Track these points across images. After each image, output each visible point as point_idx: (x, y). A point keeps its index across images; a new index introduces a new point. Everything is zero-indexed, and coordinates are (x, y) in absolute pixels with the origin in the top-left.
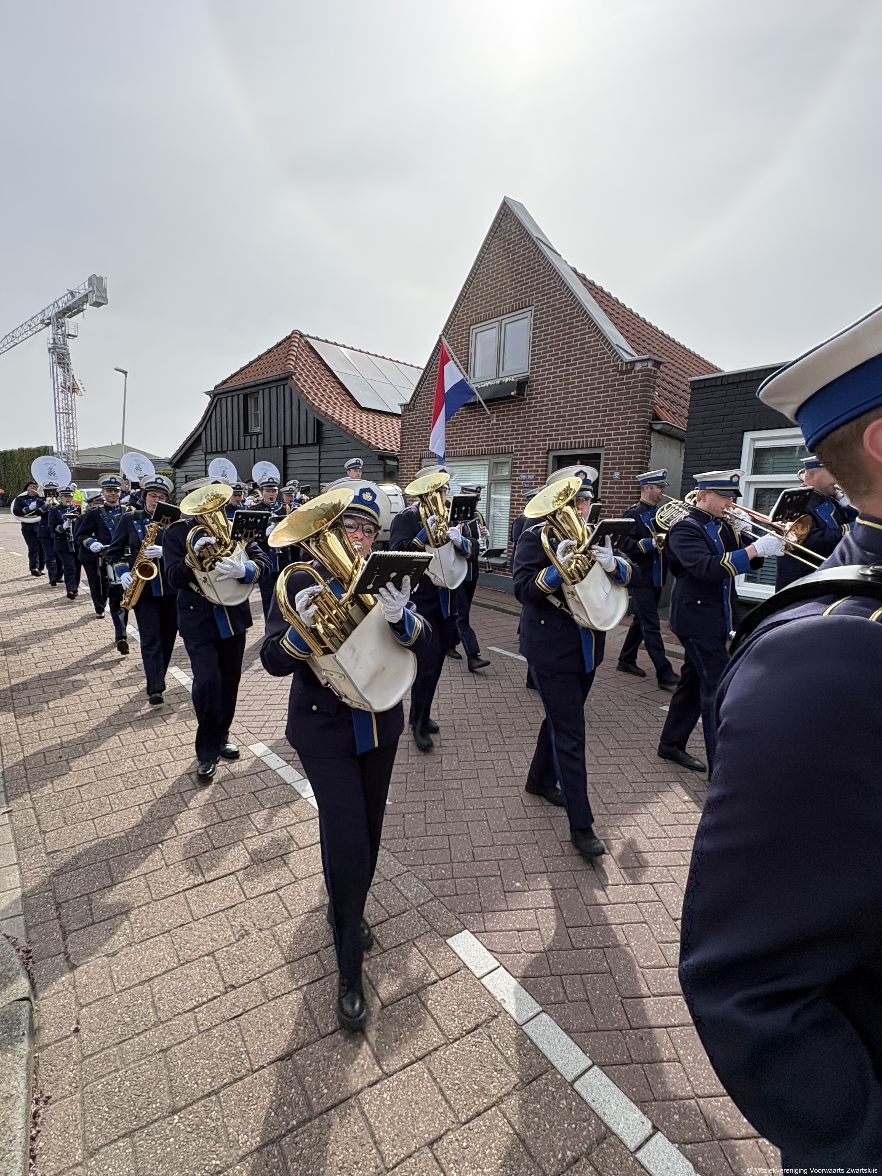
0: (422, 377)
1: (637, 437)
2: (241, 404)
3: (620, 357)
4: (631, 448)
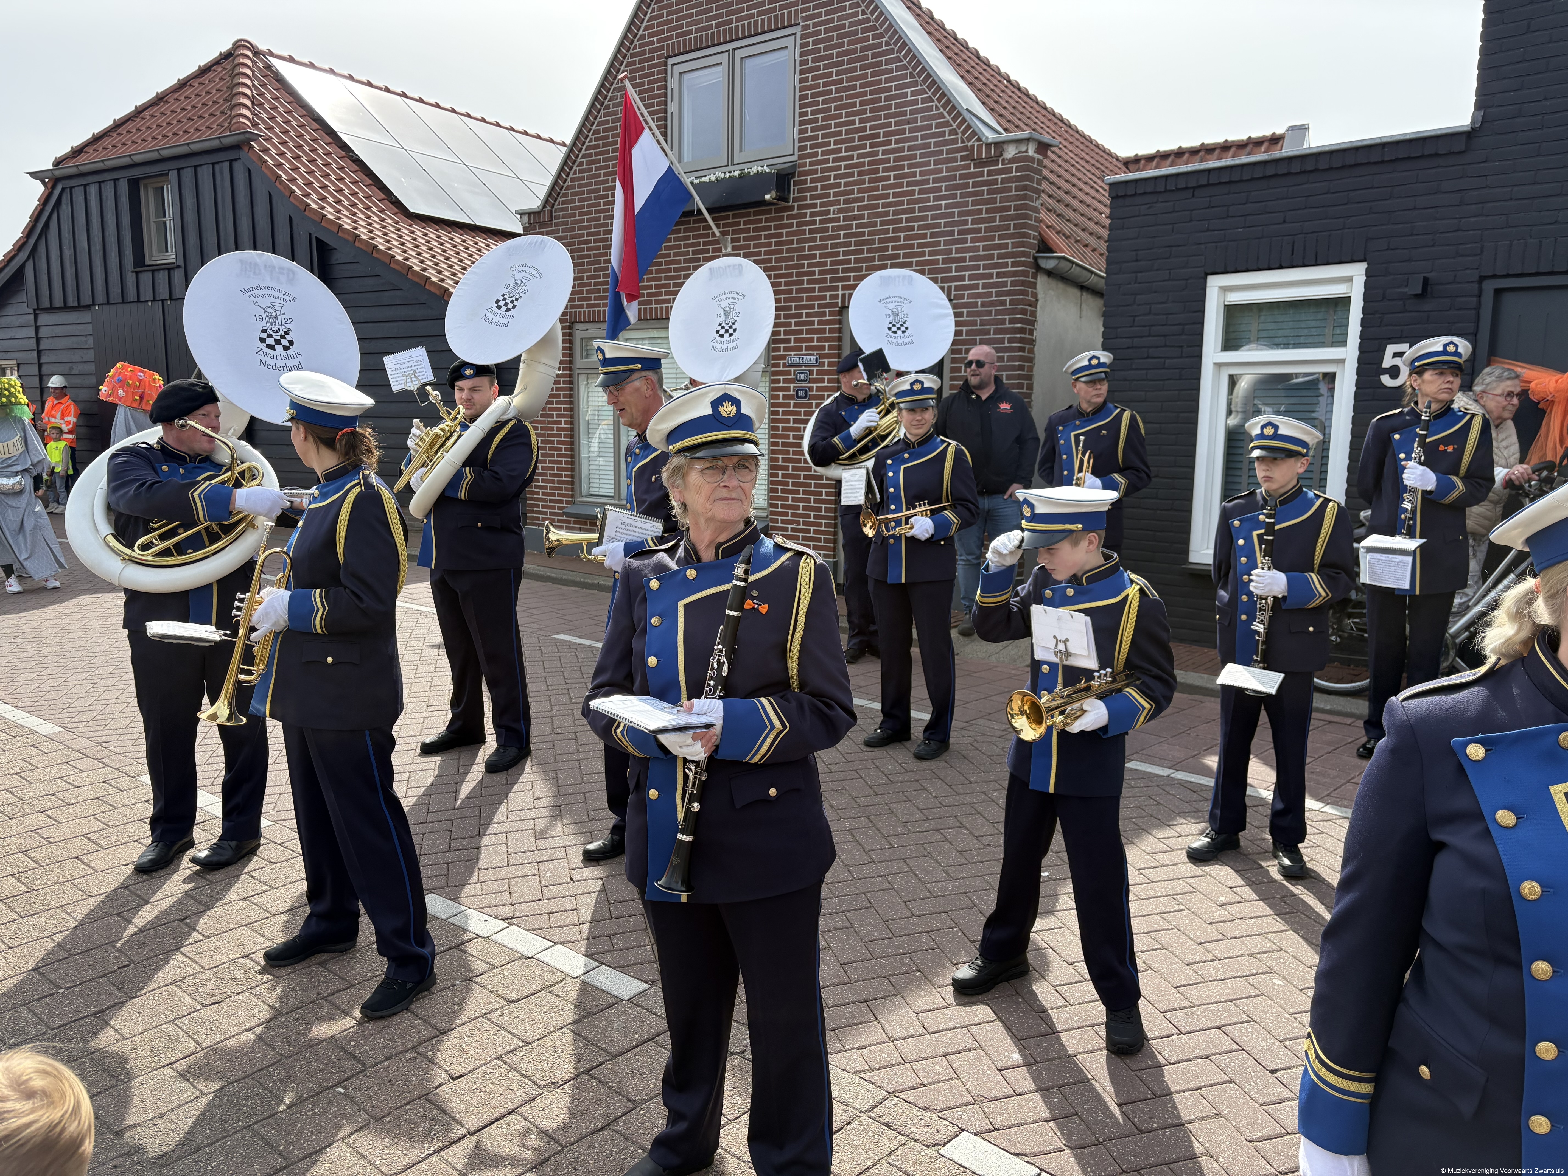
1: (1013, 284)
2: (124, 200)
3: (974, 133)
4: (1003, 303)
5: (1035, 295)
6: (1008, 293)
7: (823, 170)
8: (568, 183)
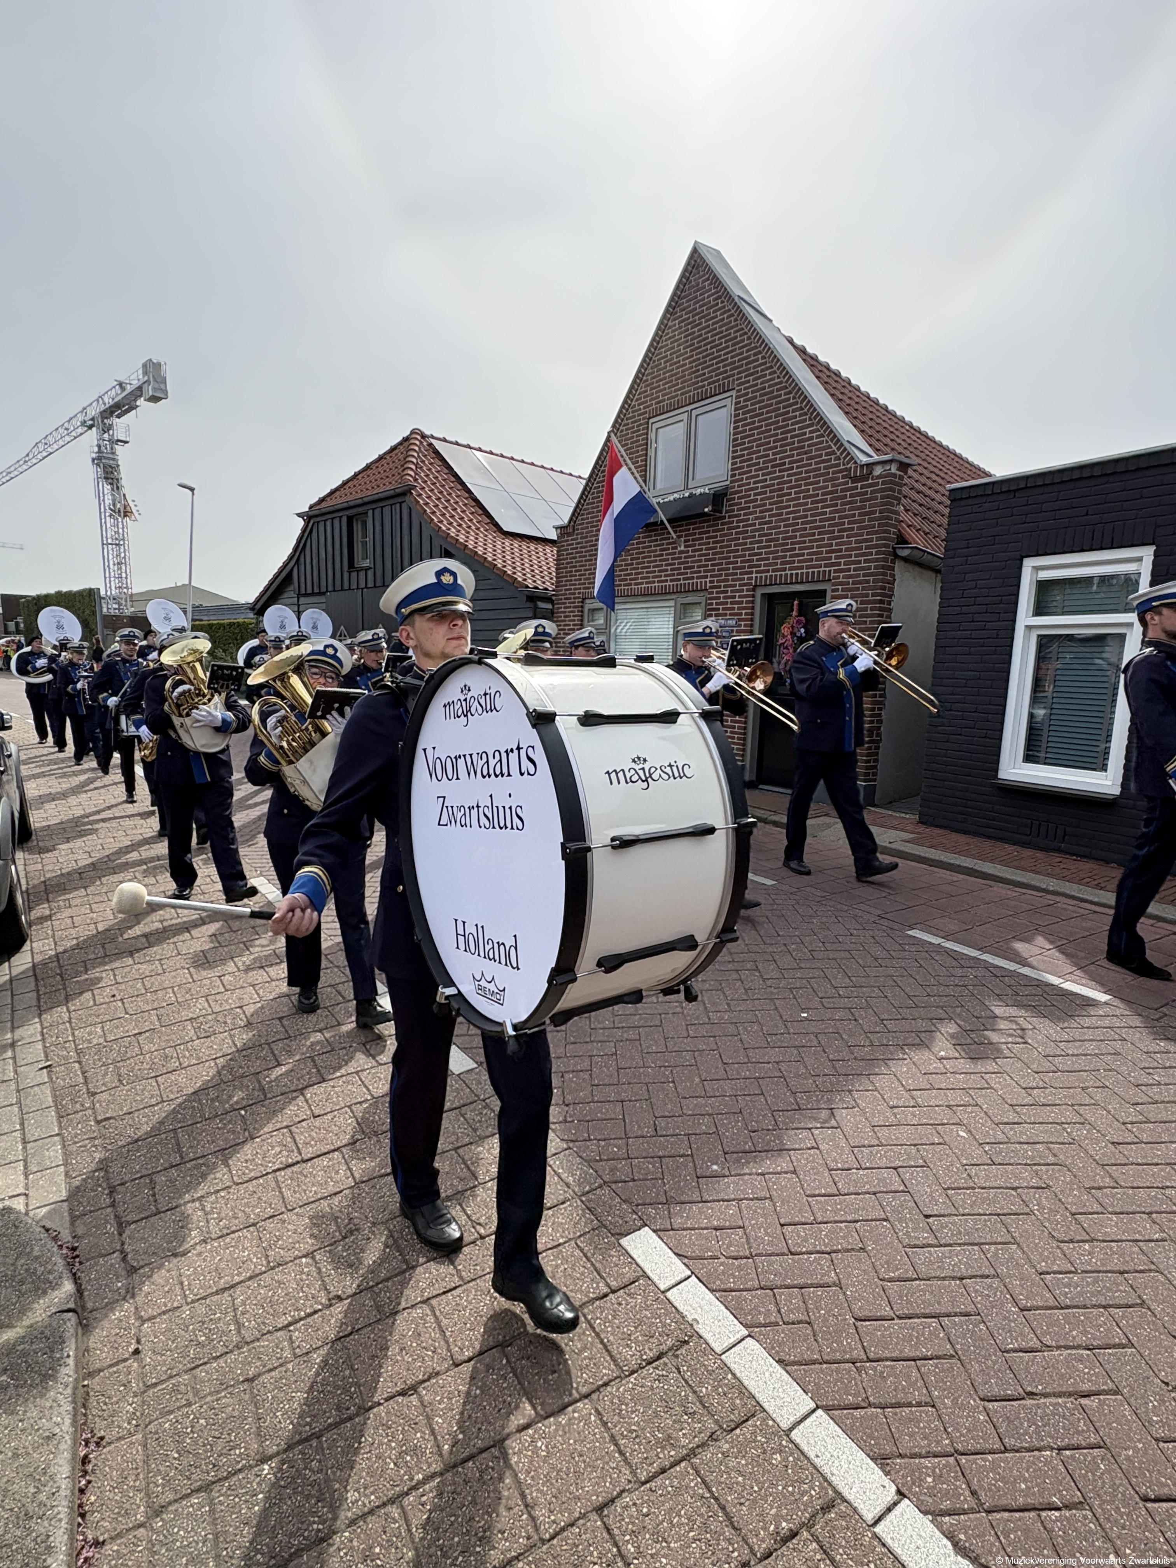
0: (585, 489)
1: (876, 567)
2: (345, 528)
3: (852, 458)
4: (868, 582)
5: (893, 576)
6: (872, 574)
7: (746, 490)
8: (583, 507)
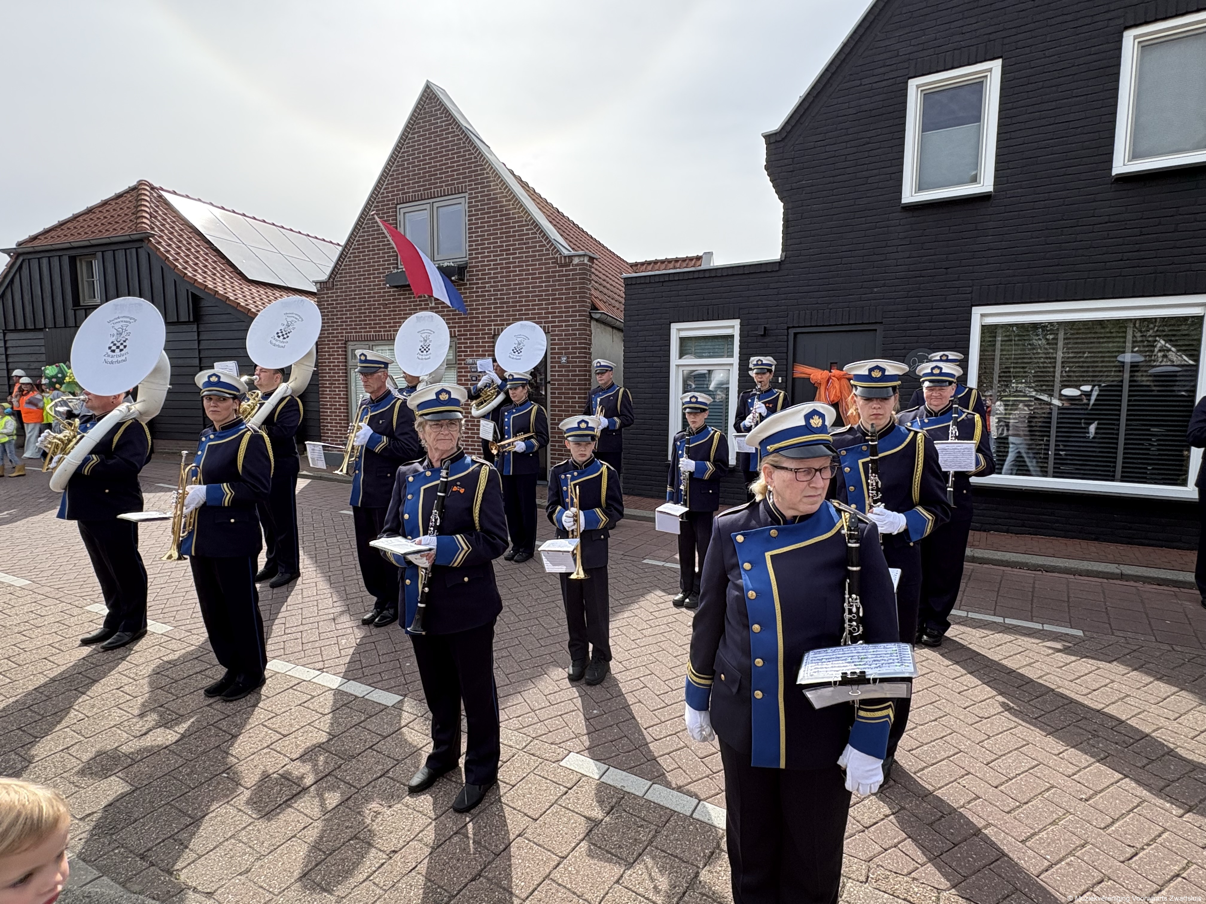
0: (342, 253)
1: (579, 325)
2: (66, 268)
3: (558, 251)
4: (575, 334)
5: (590, 331)
6: (577, 330)
7: (482, 266)
8: (343, 267)
